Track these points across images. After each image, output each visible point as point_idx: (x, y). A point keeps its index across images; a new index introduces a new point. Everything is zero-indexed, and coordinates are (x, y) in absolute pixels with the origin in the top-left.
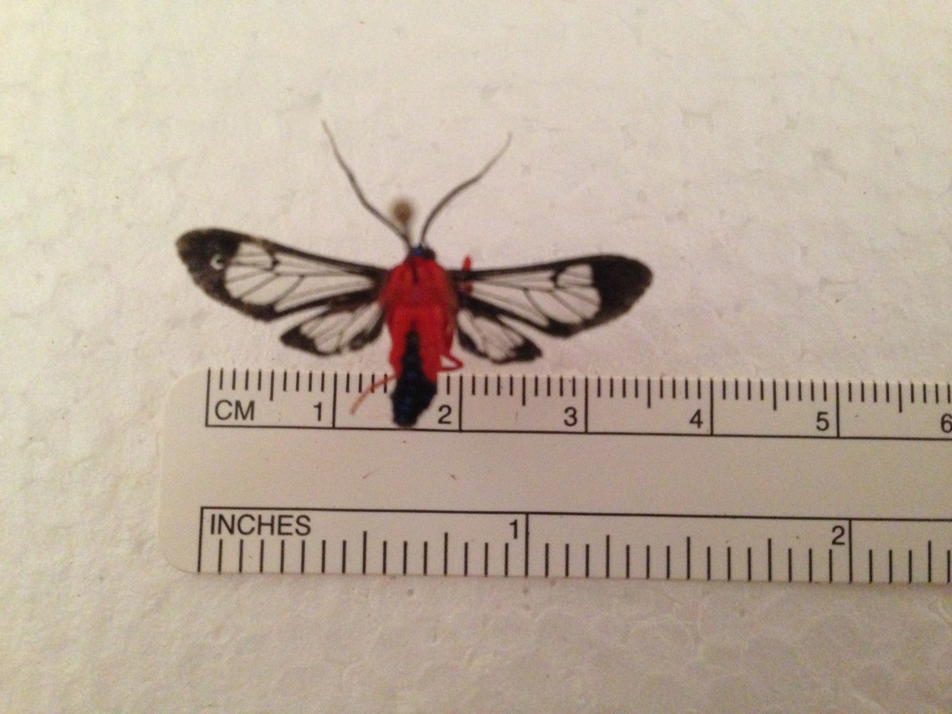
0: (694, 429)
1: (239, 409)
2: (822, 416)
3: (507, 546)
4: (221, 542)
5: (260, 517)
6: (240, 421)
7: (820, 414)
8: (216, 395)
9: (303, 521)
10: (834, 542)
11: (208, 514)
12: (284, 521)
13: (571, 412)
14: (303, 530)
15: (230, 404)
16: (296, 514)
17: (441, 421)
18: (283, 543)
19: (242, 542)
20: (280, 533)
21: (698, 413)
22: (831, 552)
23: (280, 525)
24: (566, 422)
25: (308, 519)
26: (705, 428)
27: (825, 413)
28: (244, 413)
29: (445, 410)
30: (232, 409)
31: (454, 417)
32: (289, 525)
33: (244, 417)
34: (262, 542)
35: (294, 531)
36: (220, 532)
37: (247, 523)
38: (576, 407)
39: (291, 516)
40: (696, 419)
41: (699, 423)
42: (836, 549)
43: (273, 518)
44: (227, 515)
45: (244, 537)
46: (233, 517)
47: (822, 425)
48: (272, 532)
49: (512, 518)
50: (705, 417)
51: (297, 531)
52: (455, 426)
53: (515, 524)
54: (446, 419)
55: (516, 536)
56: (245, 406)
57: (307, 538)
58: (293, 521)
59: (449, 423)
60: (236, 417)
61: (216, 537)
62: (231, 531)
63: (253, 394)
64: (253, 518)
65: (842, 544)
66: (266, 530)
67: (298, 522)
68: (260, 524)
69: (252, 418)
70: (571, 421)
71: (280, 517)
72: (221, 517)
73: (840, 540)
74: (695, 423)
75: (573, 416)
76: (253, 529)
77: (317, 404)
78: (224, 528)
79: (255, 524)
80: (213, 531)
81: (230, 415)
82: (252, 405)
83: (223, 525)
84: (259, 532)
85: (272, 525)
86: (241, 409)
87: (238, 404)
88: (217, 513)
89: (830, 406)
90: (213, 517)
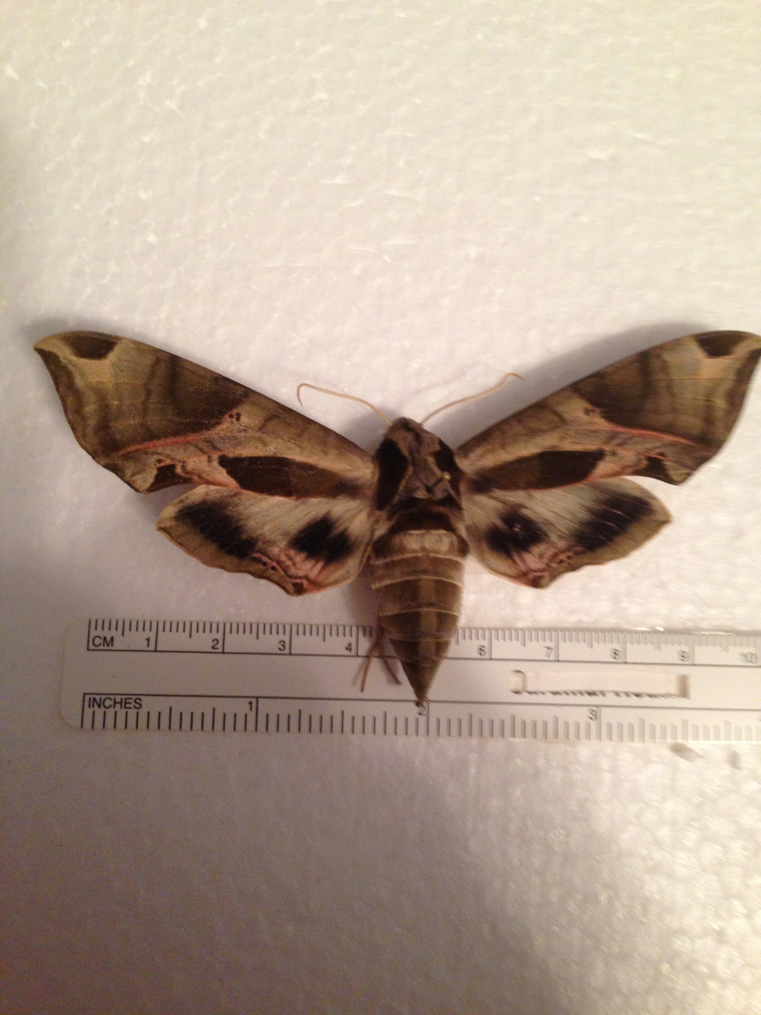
0: (347, 653)
1: (105, 642)
3: (246, 716)
4: (94, 712)
5: (115, 699)
6: (106, 647)
8: (93, 633)
9: (138, 701)
11: (87, 698)
12: (128, 701)
13: (282, 643)
14: (138, 706)
15: (100, 638)
16: (134, 697)
17: (213, 648)
18: (127, 713)
19: (105, 712)
21: (350, 645)
22: (417, 719)
23: (126, 703)
24: (280, 649)
25: (140, 700)
26: (353, 653)
28: (108, 643)
29: (215, 642)
30: (102, 641)
31: (220, 646)
32: (130, 703)
33: (108, 645)
34: (116, 713)
35: (133, 707)
36: (93, 707)
37: (108, 703)
38: (285, 641)
39: (131, 699)
40: (349, 648)
41: (350, 650)
42: (420, 718)
43: (122, 699)
44: (98, 698)
45: (106, 710)
46: (101, 699)
48: (121, 707)
49: (248, 700)
50: (354, 647)
51: (135, 707)
52: (220, 650)
53: (251, 703)
54: (216, 647)
55: (251, 709)
56: (108, 639)
57: (140, 711)
58: (132, 701)
59: (217, 648)
60: (104, 646)
61: (91, 710)
62: (99, 706)
63: (113, 633)
64: (111, 700)
66: (118, 706)
67: (135, 702)
68: (115, 703)
69: (112, 646)
70: (282, 648)
71: (126, 699)
72: (94, 699)
75: (284, 646)
76: (111, 706)
77: (147, 638)
78: (96, 705)
79: (112, 703)
80: (89, 707)
81: (100, 644)
82: (112, 639)
83: (95, 703)
84: (114, 707)
85: (121, 703)
86: (107, 641)
87: (105, 638)
88: (92, 696)
90: (90, 699)
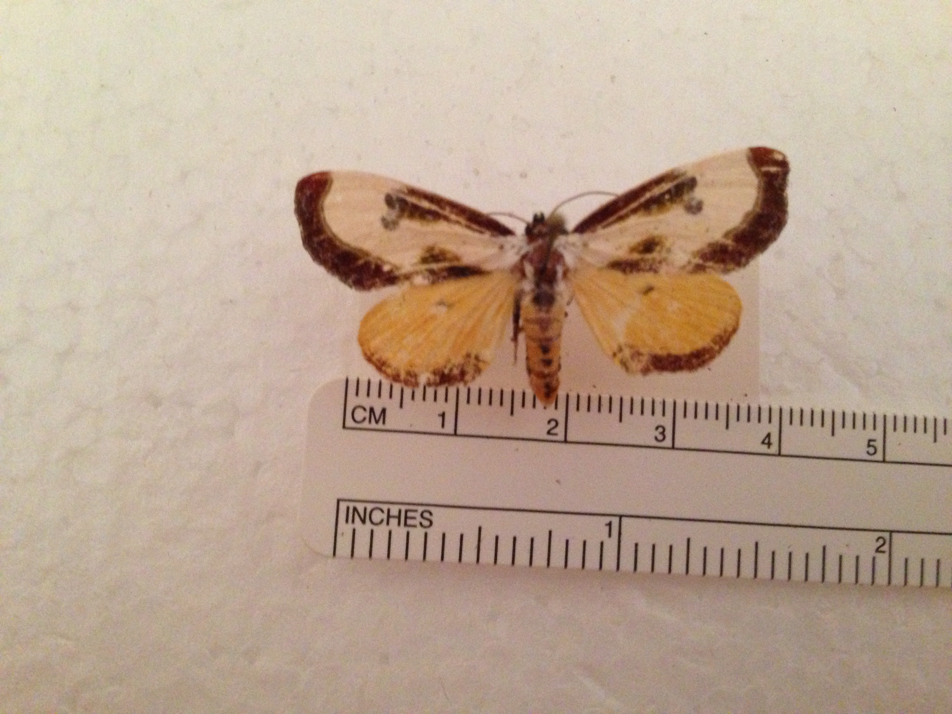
0: (764, 449)
1: (372, 414)
2: (872, 443)
3: (602, 544)
4: (354, 531)
5: (389, 511)
6: (373, 425)
7: (870, 441)
8: (353, 401)
9: (426, 515)
10: (878, 550)
11: (343, 506)
12: (410, 514)
13: (660, 430)
14: (426, 523)
15: (365, 409)
16: (420, 509)
17: (549, 433)
18: (408, 533)
19: (372, 532)
20: (406, 524)
21: (769, 435)
22: (874, 559)
23: (406, 518)
24: (656, 438)
25: (431, 514)
26: (774, 449)
27: (874, 441)
28: (377, 418)
29: (553, 424)
30: (367, 414)
31: (560, 430)
32: (413, 518)
33: (377, 422)
34: (390, 533)
35: (418, 524)
36: (353, 521)
38: (665, 426)
39: (416, 511)
40: (766, 441)
41: (769, 444)
42: (879, 556)
43: (400, 512)
44: (360, 507)
45: (375, 528)
46: (365, 510)
47: (872, 450)
48: (399, 524)
49: (607, 520)
50: (774, 439)
51: (421, 524)
52: (561, 437)
53: (610, 524)
54: (553, 431)
55: (610, 535)
56: (378, 412)
57: (429, 531)
58: (418, 515)
59: (556, 434)
60: (370, 421)
61: (350, 526)
62: (363, 521)
63: (384, 402)
64: (382, 511)
65: (883, 552)
66: (394, 522)
67: (422, 515)
68: (389, 516)
69: (384, 422)
70: (660, 437)
71: (406, 512)
72: (355, 509)
73: (882, 549)
74: (765, 444)
75: (663, 433)
76: (382, 521)
77: (441, 412)
78: (357, 518)
79: (385, 516)
80: (347, 521)
81: (364, 419)
82: (384, 411)
83: (356, 516)
84: (388, 523)
85: (399, 517)
86: (374, 414)
87: (372, 410)
88: (351, 505)
89: (878, 435)
90: (348, 508)
